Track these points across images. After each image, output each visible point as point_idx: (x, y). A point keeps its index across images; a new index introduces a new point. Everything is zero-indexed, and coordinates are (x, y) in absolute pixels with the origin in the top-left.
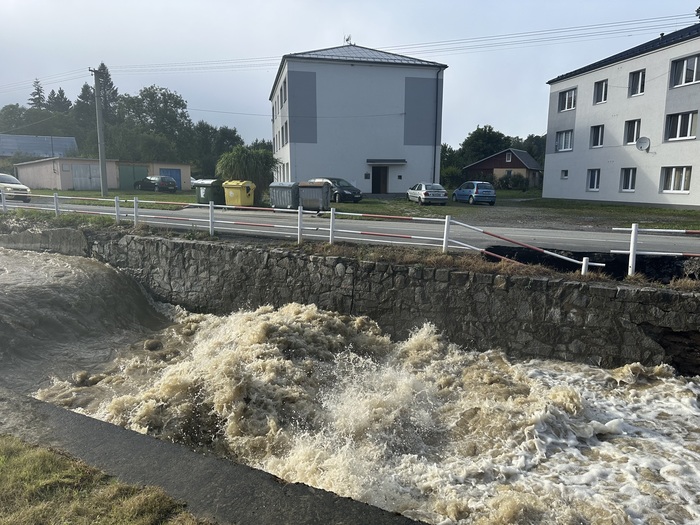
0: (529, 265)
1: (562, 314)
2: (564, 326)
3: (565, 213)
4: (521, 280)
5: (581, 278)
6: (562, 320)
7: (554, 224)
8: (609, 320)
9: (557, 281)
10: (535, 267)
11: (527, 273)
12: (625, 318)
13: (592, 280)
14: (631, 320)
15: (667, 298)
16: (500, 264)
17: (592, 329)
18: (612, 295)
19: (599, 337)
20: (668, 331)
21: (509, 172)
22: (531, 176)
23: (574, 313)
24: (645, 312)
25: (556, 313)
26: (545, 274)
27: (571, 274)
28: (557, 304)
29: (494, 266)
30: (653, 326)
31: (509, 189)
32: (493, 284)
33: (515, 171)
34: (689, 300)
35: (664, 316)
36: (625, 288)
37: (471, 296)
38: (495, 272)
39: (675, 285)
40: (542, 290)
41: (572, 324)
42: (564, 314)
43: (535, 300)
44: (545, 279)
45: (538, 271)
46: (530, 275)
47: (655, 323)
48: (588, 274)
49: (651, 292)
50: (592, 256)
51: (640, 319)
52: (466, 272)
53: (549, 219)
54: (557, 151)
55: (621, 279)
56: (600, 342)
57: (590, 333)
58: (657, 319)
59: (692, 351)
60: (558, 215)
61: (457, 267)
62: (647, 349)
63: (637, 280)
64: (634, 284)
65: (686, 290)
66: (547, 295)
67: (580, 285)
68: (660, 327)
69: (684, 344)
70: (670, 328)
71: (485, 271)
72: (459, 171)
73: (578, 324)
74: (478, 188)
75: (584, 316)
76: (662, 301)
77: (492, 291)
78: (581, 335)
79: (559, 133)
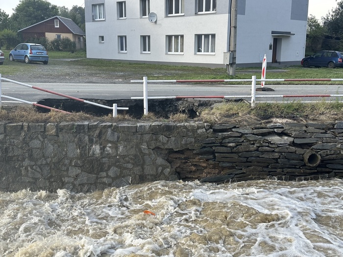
0: (74, 113)
1: (101, 149)
2: (103, 158)
3: (103, 70)
4: (68, 125)
5: (112, 119)
6: (102, 153)
7: (94, 79)
8: (134, 149)
9: (95, 123)
10: (78, 114)
11: (72, 120)
12: (144, 146)
13: (120, 120)
14: (148, 146)
15: (169, 129)
16: (50, 114)
17: (124, 157)
18: (134, 130)
19: (129, 162)
20: (171, 151)
21: (59, 36)
22: (77, 40)
23: (110, 147)
24: (156, 140)
25: (96, 149)
26: (86, 119)
27: (106, 117)
28: (96, 141)
29: (44, 116)
30: (162, 149)
31: (60, 50)
32: (45, 131)
33: (63, 36)
34: (182, 128)
35: (168, 141)
36: (143, 124)
37: (27, 144)
38: (46, 121)
39: (173, 119)
40: (84, 132)
41: (109, 156)
42: (103, 149)
43: (80, 140)
44: (86, 123)
45: (81, 117)
46: (75, 121)
47: (162, 147)
48: (117, 116)
49: (158, 125)
50: (119, 102)
51: (153, 146)
52: (20, 124)
53: (91, 75)
54: (94, 20)
55: (139, 118)
56: (130, 166)
57: (122, 160)
58: (163, 144)
59: (187, 162)
60: (98, 72)
61: (12, 120)
62: (160, 166)
63: (149, 117)
64: (148, 120)
65: (180, 121)
66: (89, 136)
67: (112, 125)
68: (167, 149)
69: (182, 159)
70: (172, 149)
71: (37, 121)
72: (15, 34)
73: (113, 155)
74: (31, 49)
75: (117, 148)
76: (166, 131)
77: (44, 137)
78: (116, 162)
79: (94, 6)
